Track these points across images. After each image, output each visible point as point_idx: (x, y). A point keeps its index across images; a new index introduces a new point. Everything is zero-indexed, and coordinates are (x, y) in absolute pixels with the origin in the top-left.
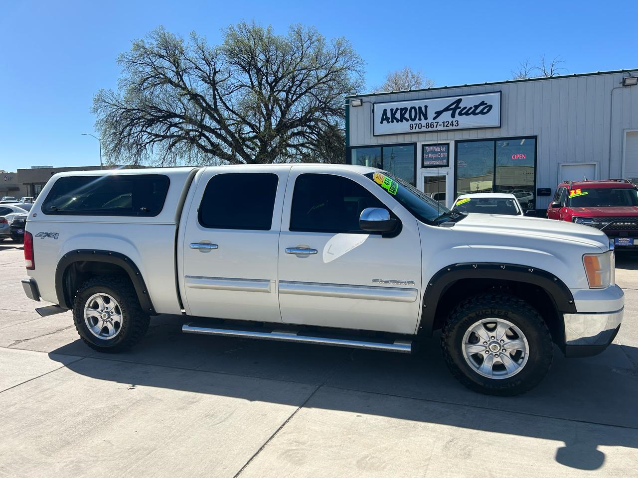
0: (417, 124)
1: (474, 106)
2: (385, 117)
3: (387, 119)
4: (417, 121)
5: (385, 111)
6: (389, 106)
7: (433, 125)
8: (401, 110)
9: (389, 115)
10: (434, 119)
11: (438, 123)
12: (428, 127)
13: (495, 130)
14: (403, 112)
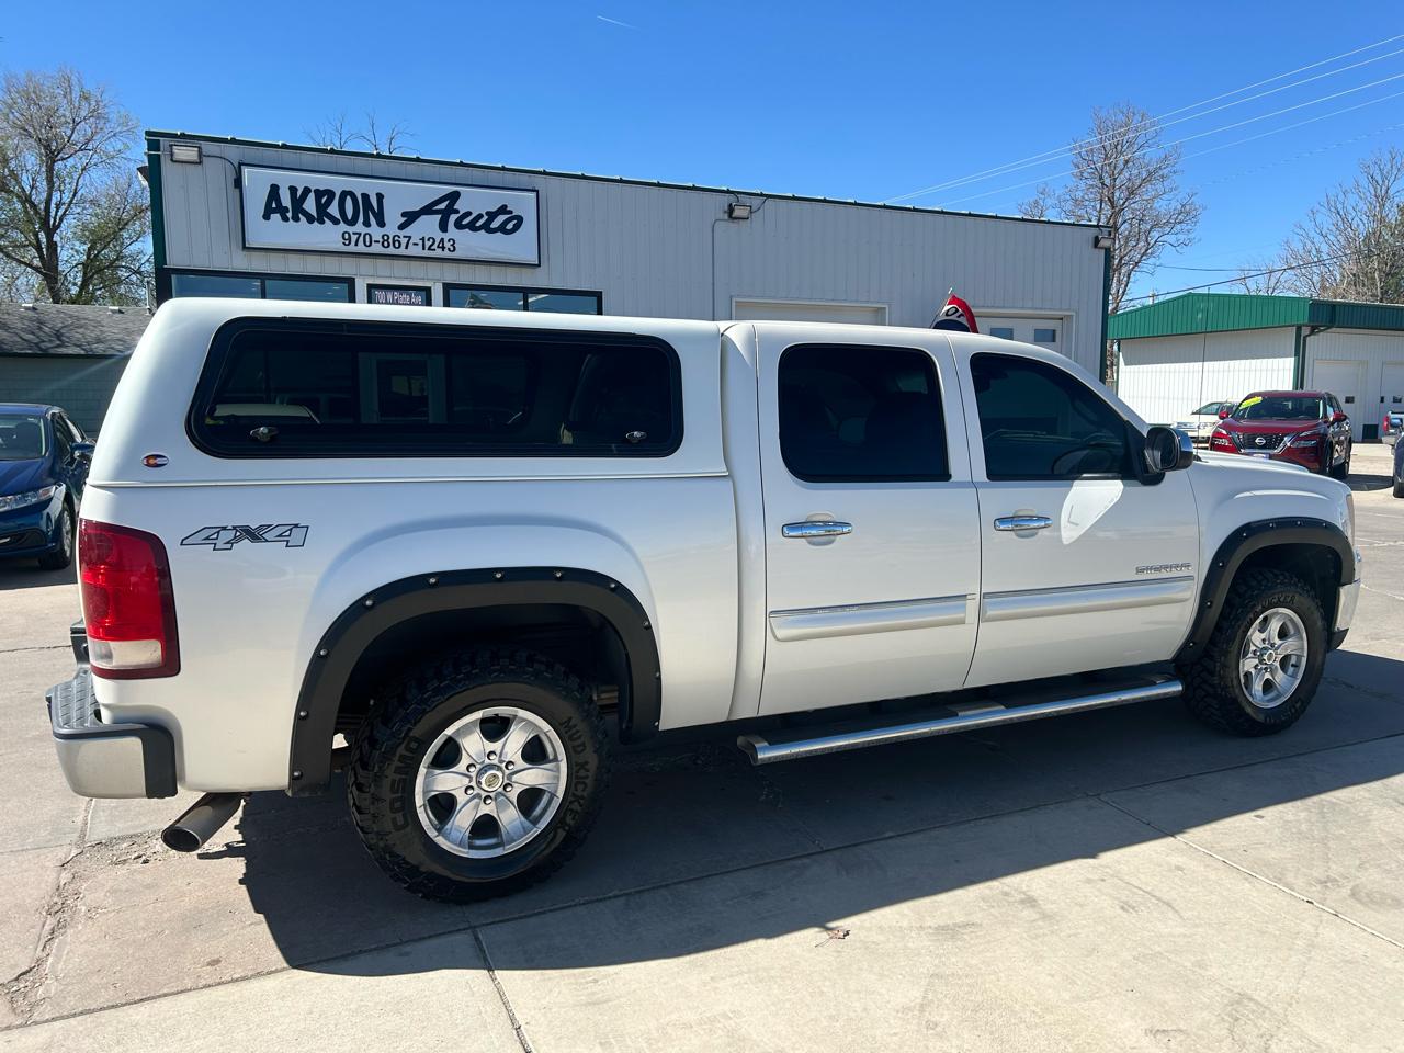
0: (360, 234)
1: (487, 213)
2: (274, 206)
3: (282, 211)
4: (360, 227)
5: (274, 189)
6: (285, 179)
7: (399, 242)
8: (319, 194)
9: (286, 201)
10: (401, 227)
11: (410, 237)
12: (386, 244)
13: (524, 270)
14: (324, 199)
